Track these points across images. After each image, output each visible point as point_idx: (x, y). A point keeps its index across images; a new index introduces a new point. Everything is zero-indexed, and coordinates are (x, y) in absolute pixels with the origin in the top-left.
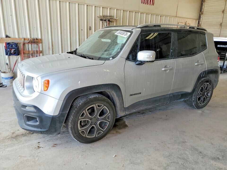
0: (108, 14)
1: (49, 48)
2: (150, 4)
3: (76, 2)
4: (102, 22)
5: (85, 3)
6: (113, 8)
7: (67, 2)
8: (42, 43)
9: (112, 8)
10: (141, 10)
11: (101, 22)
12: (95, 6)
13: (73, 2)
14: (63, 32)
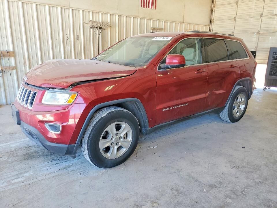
0: (100, 21)
1: (25, 63)
2: (152, 7)
3: (58, 6)
4: (93, 30)
5: (70, 6)
6: (106, 13)
7: (46, 5)
8: (15, 56)
9: (104, 13)
10: (141, 15)
11: (91, 30)
12: (83, 11)
13: (54, 6)
14: (42, 43)
